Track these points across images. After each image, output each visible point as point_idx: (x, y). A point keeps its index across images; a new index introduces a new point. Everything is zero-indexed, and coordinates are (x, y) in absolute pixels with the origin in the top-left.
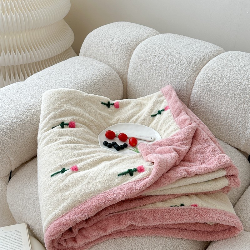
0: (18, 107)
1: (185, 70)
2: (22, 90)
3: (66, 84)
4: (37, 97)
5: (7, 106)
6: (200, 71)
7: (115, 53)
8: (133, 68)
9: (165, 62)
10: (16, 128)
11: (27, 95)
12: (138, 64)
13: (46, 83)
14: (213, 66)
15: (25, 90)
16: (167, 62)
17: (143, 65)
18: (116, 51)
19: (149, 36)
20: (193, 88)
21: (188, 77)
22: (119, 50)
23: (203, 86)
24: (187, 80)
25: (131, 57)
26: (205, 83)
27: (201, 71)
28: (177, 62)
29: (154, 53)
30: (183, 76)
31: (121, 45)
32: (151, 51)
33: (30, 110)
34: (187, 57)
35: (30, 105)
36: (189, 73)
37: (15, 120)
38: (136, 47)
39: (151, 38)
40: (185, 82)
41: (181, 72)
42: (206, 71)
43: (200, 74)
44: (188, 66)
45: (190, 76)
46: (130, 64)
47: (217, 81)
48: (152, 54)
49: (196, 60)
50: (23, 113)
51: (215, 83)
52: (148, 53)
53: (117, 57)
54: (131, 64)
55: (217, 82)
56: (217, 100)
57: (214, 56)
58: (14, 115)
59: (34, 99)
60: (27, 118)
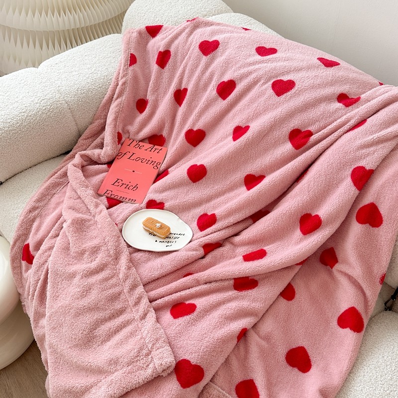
0: (11, 107)
2: (25, 81)
3: (82, 78)
4: (38, 95)
11: (28, 91)
13: (58, 74)
15: (28, 83)
33: (23, 112)
35: (26, 107)
50: (13, 117)
59: (33, 98)
60: (18, 123)
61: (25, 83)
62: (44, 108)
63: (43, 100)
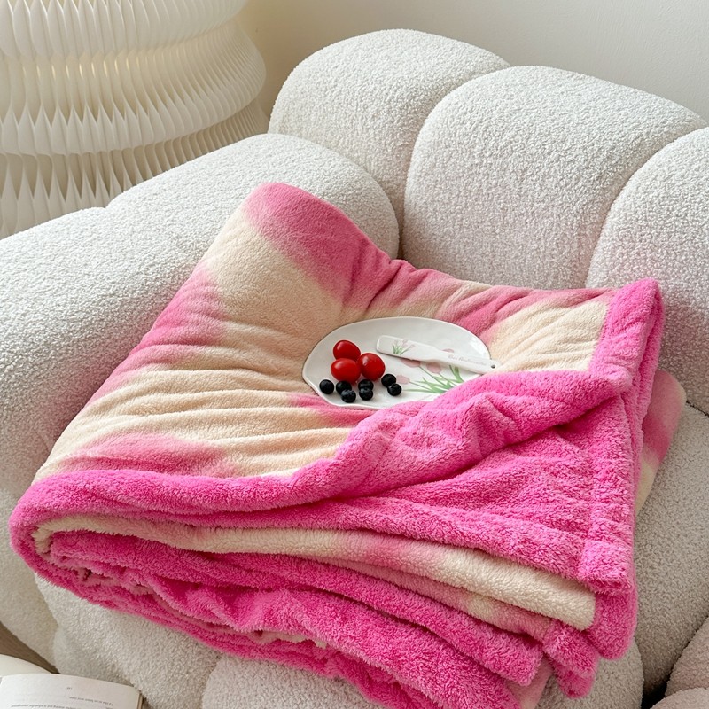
0: (77, 286)
1: (578, 179)
2: (93, 233)
4: (136, 257)
5: (45, 283)
6: (625, 185)
7: (370, 124)
8: (421, 171)
9: (517, 154)
10: (67, 350)
11: (107, 250)
12: (436, 159)
13: (167, 214)
14: (665, 168)
16: (525, 152)
17: (453, 160)
18: (373, 116)
19: (474, 73)
20: (601, 238)
21: (587, 203)
22: (383, 114)
23: (633, 231)
24: (581, 211)
25: (417, 135)
26: (639, 223)
27: (628, 183)
28: (554, 155)
29: (485, 124)
30: (572, 199)
31: (390, 101)
32: (478, 118)
33: (111, 296)
34: (586, 140)
35: (113, 283)
36: (589, 190)
37: (63, 328)
38: (434, 106)
39: (479, 79)
40: (575, 216)
41: (566, 185)
42: (643, 186)
43: (624, 194)
44: (588, 168)
45: (591, 198)
46: (412, 159)
47: (677, 216)
48: (481, 128)
49: (613, 149)
50: (89, 307)
51: (670, 223)
52: (468, 124)
53: (375, 135)
54: (417, 158)
55: (675, 221)
56: (673, 276)
57: (672, 138)
58: (62, 312)
59: (126, 263)
60: (102, 320)
61: (95, 236)
62: (158, 284)
63: (151, 266)
